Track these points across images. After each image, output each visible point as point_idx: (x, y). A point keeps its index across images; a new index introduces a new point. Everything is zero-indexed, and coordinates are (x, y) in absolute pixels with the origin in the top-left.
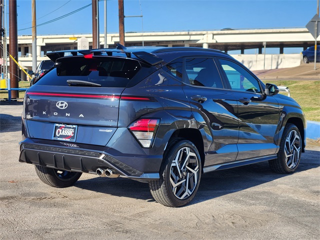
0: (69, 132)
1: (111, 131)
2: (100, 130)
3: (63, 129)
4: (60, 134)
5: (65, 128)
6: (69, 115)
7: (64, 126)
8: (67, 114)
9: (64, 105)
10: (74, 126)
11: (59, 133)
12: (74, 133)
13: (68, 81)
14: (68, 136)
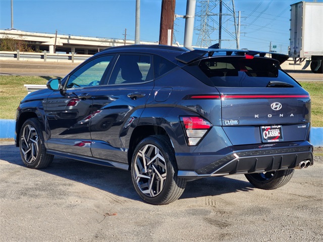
0: (276, 133)
1: (306, 126)
2: (298, 127)
3: (269, 130)
4: (268, 136)
5: (271, 129)
6: (282, 115)
7: (269, 127)
8: (280, 115)
9: (278, 106)
10: (279, 126)
11: (266, 135)
12: (280, 133)
14: (276, 137)
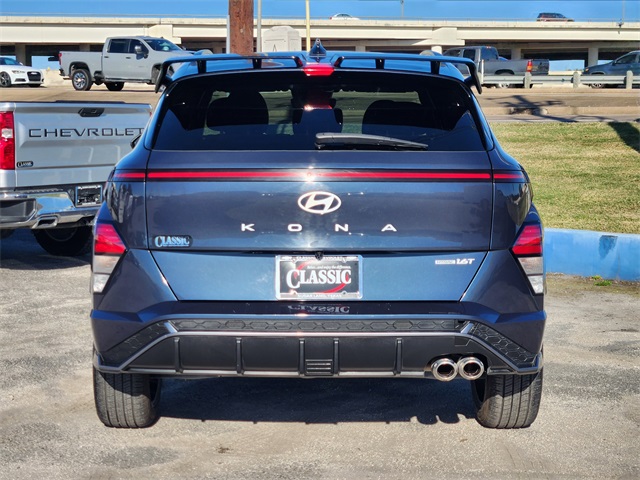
0: (334, 275)
1: (471, 261)
2: (437, 262)
4: (302, 282)
6: (346, 228)
8: (338, 227)
9: (328, 202)
11: (295, 280)
12: (353, 277)
13: (320, 136)
14: (334, 285)
